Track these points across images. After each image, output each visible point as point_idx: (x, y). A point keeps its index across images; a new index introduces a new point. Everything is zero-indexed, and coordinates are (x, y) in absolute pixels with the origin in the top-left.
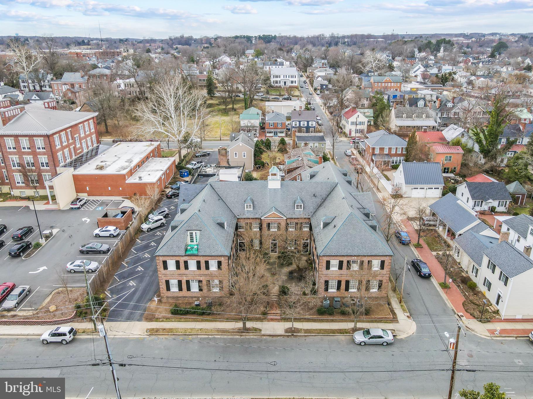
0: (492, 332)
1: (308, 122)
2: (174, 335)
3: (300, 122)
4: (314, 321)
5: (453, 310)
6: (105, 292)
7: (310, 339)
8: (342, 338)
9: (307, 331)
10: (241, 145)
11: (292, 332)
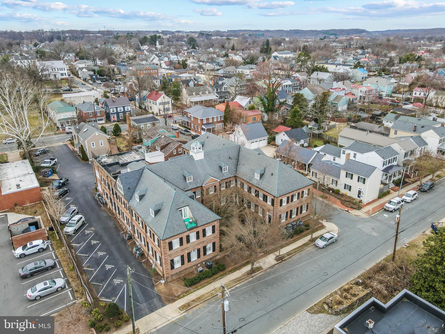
0: (367, 213)
1: (124, 107)
2: (205, 301)
3: (117, 108)
4: (287, 245)
5: (340, 209)
6: (100, 299)
7: (295, 258)
8: (310, 249)
9: (289, 254)
10: (97, 134)
11: (280, 259)
